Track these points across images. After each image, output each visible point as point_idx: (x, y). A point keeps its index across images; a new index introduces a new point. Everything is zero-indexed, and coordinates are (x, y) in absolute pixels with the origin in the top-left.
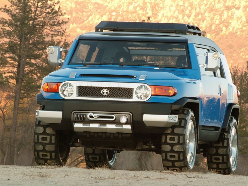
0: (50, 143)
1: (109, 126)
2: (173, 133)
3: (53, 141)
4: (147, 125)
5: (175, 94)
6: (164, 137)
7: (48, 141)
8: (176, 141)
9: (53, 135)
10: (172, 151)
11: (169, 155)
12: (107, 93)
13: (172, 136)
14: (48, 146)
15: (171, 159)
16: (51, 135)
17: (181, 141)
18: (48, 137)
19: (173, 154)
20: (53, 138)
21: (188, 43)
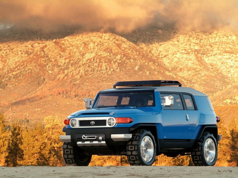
0: (70, 154)
1: (95, 142)
2: (132, 145)
3: (72, 153)
4: (115, 140)
5: (131, 122)
6: (127, 147)
7: (69, 153)
8: (133, 149)
9: (72, 149)
10: (132, 155)
11: (131, 157)
12: (93, 123)
13: (131, 146)
14: (69, 155)
15: (132, 159)
16: (70, 149)
17: (136, 149)
18: (69, 150)
19: (132, 157)
20: (72, 150)
21: (155, 91)
